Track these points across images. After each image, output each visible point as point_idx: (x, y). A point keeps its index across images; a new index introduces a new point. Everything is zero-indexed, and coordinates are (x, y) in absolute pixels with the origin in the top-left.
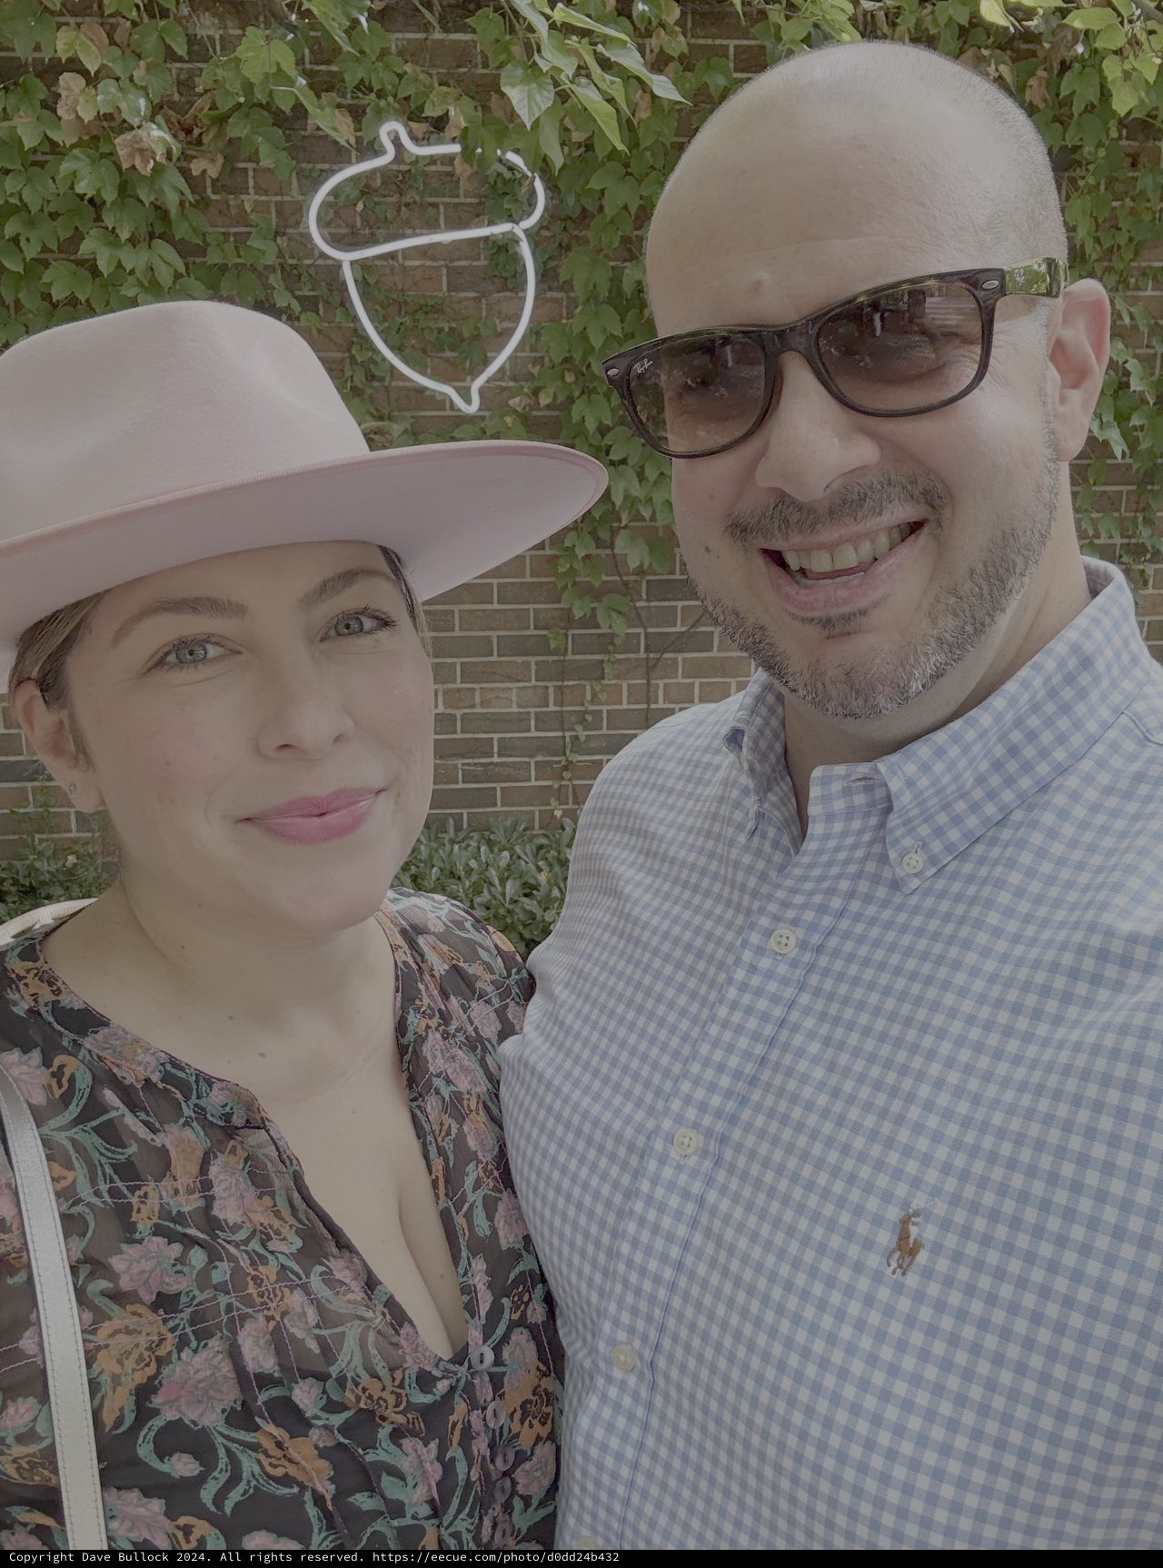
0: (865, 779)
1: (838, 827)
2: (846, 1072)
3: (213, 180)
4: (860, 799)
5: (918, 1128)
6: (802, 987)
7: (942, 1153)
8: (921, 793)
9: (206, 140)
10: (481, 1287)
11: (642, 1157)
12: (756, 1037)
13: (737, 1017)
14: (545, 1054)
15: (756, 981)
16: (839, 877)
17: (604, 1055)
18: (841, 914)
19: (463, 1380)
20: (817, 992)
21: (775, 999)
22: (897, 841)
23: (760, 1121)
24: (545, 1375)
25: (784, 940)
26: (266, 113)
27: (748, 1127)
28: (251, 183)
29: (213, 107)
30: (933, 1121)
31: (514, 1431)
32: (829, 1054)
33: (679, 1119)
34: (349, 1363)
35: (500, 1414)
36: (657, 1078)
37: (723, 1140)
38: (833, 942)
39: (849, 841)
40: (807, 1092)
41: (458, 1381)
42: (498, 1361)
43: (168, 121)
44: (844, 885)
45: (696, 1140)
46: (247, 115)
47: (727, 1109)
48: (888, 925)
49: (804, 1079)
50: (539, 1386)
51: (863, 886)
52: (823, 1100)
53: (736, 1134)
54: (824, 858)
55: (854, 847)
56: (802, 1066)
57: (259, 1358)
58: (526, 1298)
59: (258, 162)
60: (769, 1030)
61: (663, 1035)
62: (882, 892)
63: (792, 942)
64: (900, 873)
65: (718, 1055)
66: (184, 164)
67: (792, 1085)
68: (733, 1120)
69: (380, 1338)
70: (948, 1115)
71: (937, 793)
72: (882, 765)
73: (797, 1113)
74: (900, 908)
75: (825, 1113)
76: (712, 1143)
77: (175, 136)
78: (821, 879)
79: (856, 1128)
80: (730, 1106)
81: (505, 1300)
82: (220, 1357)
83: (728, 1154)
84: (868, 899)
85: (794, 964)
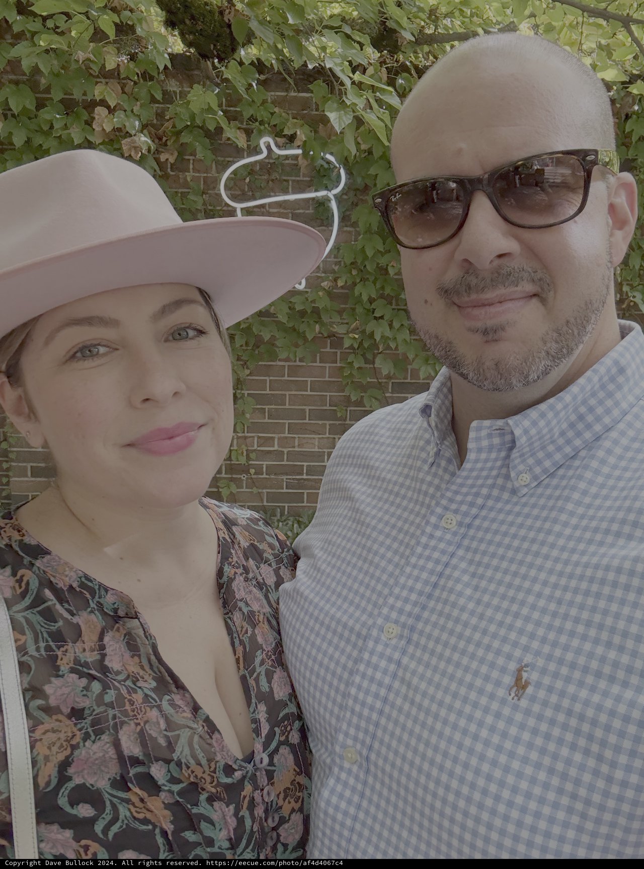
0: (500, 429)
1: (483, 456)
2: (485, 591)
3: (171, 164)
4: (496, 441)
5: (527, 619)
6: (459, 546)
7: (541, 632)
8: (531, 438)
9: (169, 143)
10: (263, 720)
11: (365, 641)
12: (432, 572)
13: (421, 562)
14: (309, 586)
15: (433, 543)
16: (482, 486)
17: (344, 585)
18: (482, 507)
19: (250, 772)
20: (468, 549)
21: (443, 552)
22: (515, 467)
23: (434, 618)
24: (298, 774)
25: (449, 521)
26: (201, 131)
27: (427, 622)
28: (191, 166)
29: (174, 126)
30: (536, 615)
31: (280, 804)
32: (475, 581)
33: (387, 619)
34: (181, 752)
35: (271, 794)
36: (374, 597)
37: (412, 629)
38: (477, 522)
39: (489, 465)
40: (462, 601)
41: (247, 772)
42: (271, 763)
43: (150, 133)
44: (485, 491)
45: (396, 630)
46: (191, 131)
47: (414, 612)
48: (509, 513)
49: (460, 594)
50: (295, 780)
51: (495, 492)
52: (471, 606)
53: (420, 626)
54: (474, 474)
55: (491, 469)
56: (459, 587)
57: (131, 747)
58: (289, 729)
59: (195, 156)
60: (439, 568)
61: (378, 573)
62: (506, 496)
63: (454, 523)
64: (517, 484)
65: (410, 583)
66: (157, 156)
67: (453, 598)
68: (418, 618)
69: (201, 740)
70: (544, 611)
71: (540, 439)
72: (511, 421)
73: (456, 613)
74: (516, 504)
75: (472, 613)
76: (406, 631)
77: (153, 141)
78: (472, 486)
79: (491, 620)
80: (417, 610)
81: (276, 729)
82: (108, 745)
83: (415, 637)
84: (498, 499)
85: (455, 534)
